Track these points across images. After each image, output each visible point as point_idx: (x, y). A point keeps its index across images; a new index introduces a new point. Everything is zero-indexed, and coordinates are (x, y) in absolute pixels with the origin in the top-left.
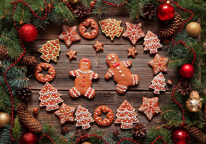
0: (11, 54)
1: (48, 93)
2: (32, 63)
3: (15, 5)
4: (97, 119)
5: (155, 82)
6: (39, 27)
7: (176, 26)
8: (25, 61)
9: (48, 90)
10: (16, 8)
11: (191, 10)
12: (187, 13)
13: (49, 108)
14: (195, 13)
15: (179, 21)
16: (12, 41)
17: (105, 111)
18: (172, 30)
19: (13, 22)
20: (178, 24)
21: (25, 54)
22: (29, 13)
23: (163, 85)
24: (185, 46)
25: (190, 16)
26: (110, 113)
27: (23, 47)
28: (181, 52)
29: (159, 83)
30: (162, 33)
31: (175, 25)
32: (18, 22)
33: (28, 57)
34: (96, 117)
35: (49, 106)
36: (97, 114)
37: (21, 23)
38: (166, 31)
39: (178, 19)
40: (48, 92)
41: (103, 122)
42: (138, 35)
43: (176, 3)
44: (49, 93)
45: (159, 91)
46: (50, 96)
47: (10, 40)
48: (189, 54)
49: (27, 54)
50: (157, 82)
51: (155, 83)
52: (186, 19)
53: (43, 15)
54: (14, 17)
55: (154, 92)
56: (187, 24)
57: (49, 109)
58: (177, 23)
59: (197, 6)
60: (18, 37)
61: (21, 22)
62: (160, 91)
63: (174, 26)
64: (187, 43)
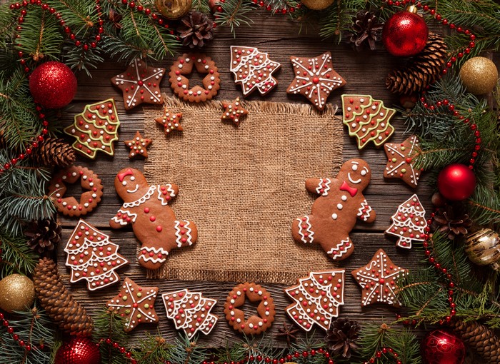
0: (10, 136)
1: (85, 246)
2: (62, 160)
3: (22, 13)
4: (233, 316)
5: (399, 218)
6: (76, 67)
7: (432, 67)
8: (45, 155)
9: (86, 239)
10: (23, 21)
11: (469, 26)
12: (459, 36)
13: (94, 284)
14: (480, 34)
15: (440, 55)
16: (14, 104)
17: (253, 297)
18: (421, 77)
19: (17, 54)
20: (438, 63)
21: (46, 137)
22: (55, 31)
23: (421, 227)
24: (456, 114)
25: (468, 43)
26: (266, 303)
27: (41, 120)
28: (446, 130)
29: (410, 222)
30: (393, 82)
31: (430, 64)
32: (28, 55)
33: (55, 146)
34: (231, 309)
35: (94, 278)
36: (233, 301)
37: (35, 58)
38: (406, 78)
39: (438, 50)
40: (86, 244)
41: (247, 323)
42: (327, 82)
43: (429, 8)
44: (88, 245)
45: (410, 241)
46: (93, 252)
47: (10, 101)
48: (465, 136)
49: (53, 137)
50: (407, 218)
51: (400, 222)
52: (458, 50)
53: (89, 38)
54: (18, 42)
55: (399, 244)
56: (462, 64)
57: (94, 287)
58: (433, 60)
59: (484, 16)
60: (28, 94)
61: (37, 55)
62: (412, 241)
63: (426, 68)
64: (459, 109)
